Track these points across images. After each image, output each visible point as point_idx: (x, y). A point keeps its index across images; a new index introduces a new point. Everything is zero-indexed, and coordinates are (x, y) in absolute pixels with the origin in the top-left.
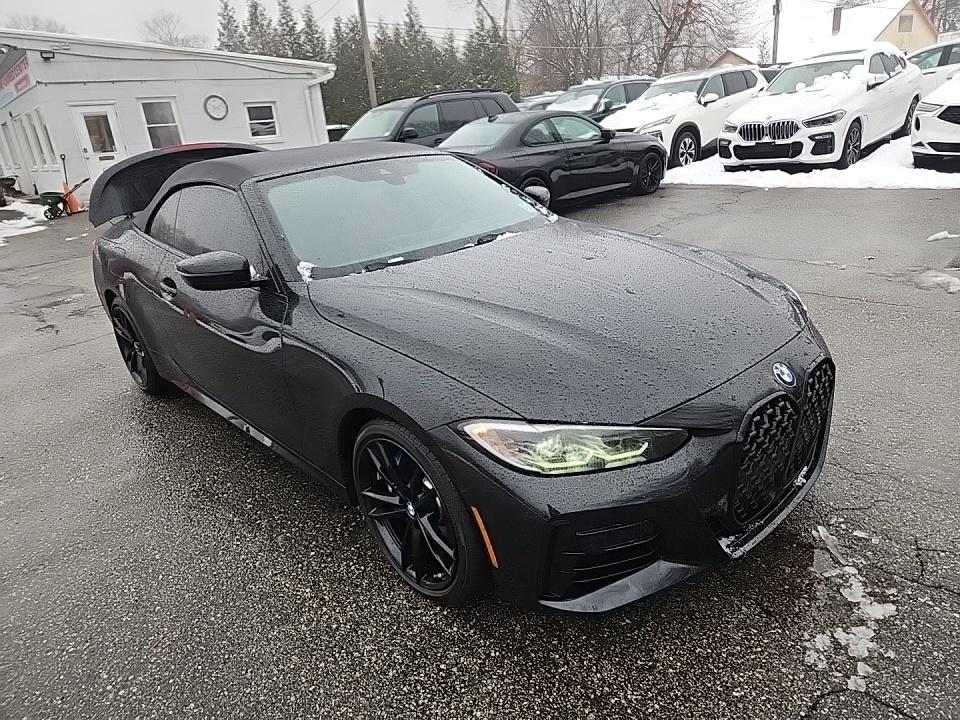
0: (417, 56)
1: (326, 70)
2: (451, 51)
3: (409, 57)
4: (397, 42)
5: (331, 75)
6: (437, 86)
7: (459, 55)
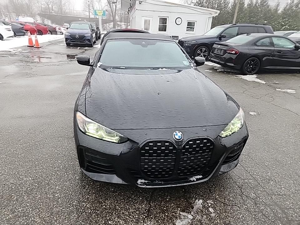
0: (262, 11)
1: (216, 13)
2: (276, 10)
3: (258, 10)
4: (256, 5)
5: (217, 14)
6: (265, 22)
7: (279, 12)
